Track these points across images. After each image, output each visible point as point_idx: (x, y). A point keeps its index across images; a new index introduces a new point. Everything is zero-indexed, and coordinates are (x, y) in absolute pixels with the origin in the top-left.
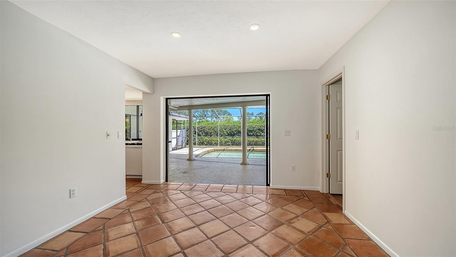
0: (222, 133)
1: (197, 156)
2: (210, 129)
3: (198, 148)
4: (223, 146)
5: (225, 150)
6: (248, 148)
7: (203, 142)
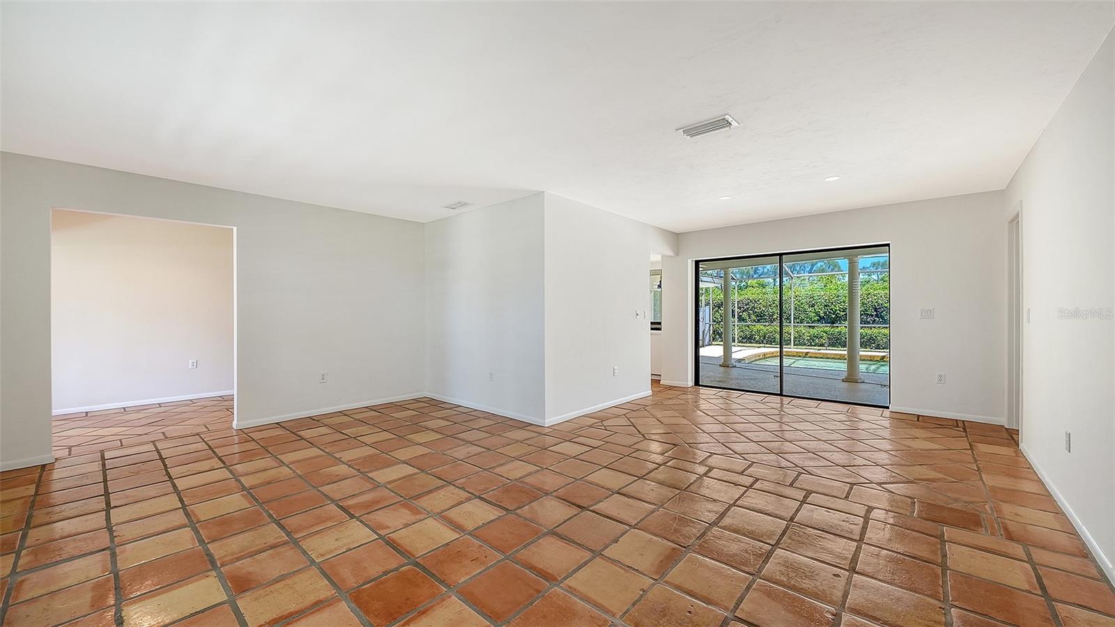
0: (802, 316)
1: (739, 361)
2: (770, 305)
3: (740, 348)
4: (805, 347)
5: (809, 355)
6: (863, 353)
7: (752, 336)
